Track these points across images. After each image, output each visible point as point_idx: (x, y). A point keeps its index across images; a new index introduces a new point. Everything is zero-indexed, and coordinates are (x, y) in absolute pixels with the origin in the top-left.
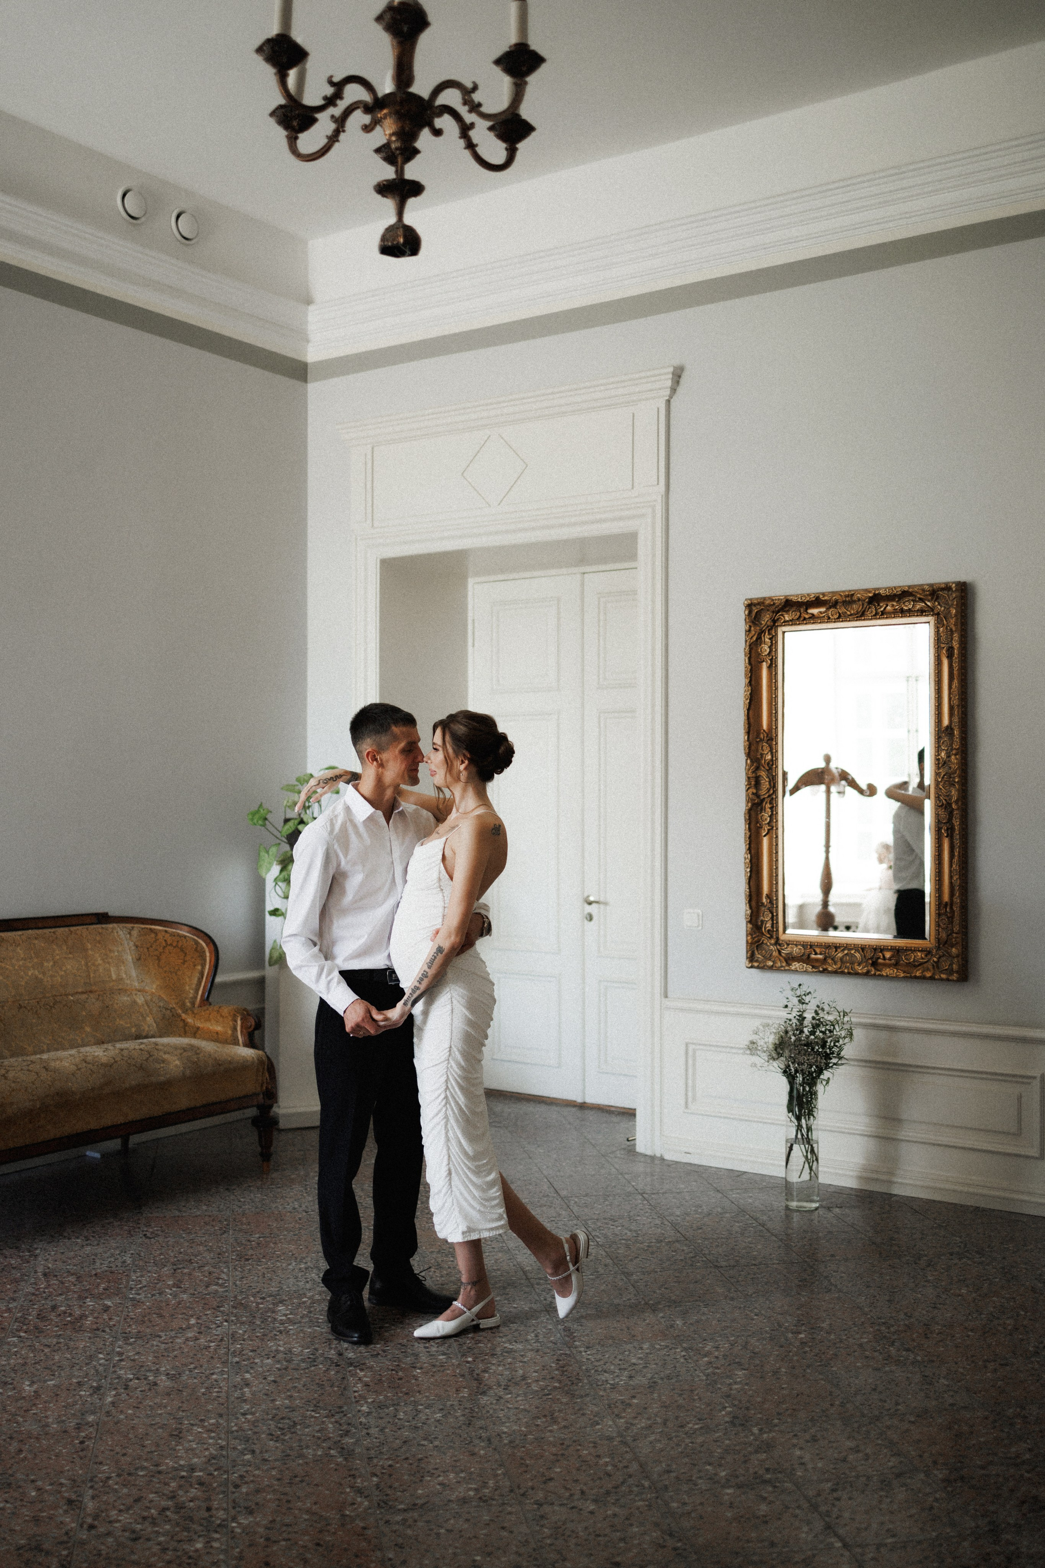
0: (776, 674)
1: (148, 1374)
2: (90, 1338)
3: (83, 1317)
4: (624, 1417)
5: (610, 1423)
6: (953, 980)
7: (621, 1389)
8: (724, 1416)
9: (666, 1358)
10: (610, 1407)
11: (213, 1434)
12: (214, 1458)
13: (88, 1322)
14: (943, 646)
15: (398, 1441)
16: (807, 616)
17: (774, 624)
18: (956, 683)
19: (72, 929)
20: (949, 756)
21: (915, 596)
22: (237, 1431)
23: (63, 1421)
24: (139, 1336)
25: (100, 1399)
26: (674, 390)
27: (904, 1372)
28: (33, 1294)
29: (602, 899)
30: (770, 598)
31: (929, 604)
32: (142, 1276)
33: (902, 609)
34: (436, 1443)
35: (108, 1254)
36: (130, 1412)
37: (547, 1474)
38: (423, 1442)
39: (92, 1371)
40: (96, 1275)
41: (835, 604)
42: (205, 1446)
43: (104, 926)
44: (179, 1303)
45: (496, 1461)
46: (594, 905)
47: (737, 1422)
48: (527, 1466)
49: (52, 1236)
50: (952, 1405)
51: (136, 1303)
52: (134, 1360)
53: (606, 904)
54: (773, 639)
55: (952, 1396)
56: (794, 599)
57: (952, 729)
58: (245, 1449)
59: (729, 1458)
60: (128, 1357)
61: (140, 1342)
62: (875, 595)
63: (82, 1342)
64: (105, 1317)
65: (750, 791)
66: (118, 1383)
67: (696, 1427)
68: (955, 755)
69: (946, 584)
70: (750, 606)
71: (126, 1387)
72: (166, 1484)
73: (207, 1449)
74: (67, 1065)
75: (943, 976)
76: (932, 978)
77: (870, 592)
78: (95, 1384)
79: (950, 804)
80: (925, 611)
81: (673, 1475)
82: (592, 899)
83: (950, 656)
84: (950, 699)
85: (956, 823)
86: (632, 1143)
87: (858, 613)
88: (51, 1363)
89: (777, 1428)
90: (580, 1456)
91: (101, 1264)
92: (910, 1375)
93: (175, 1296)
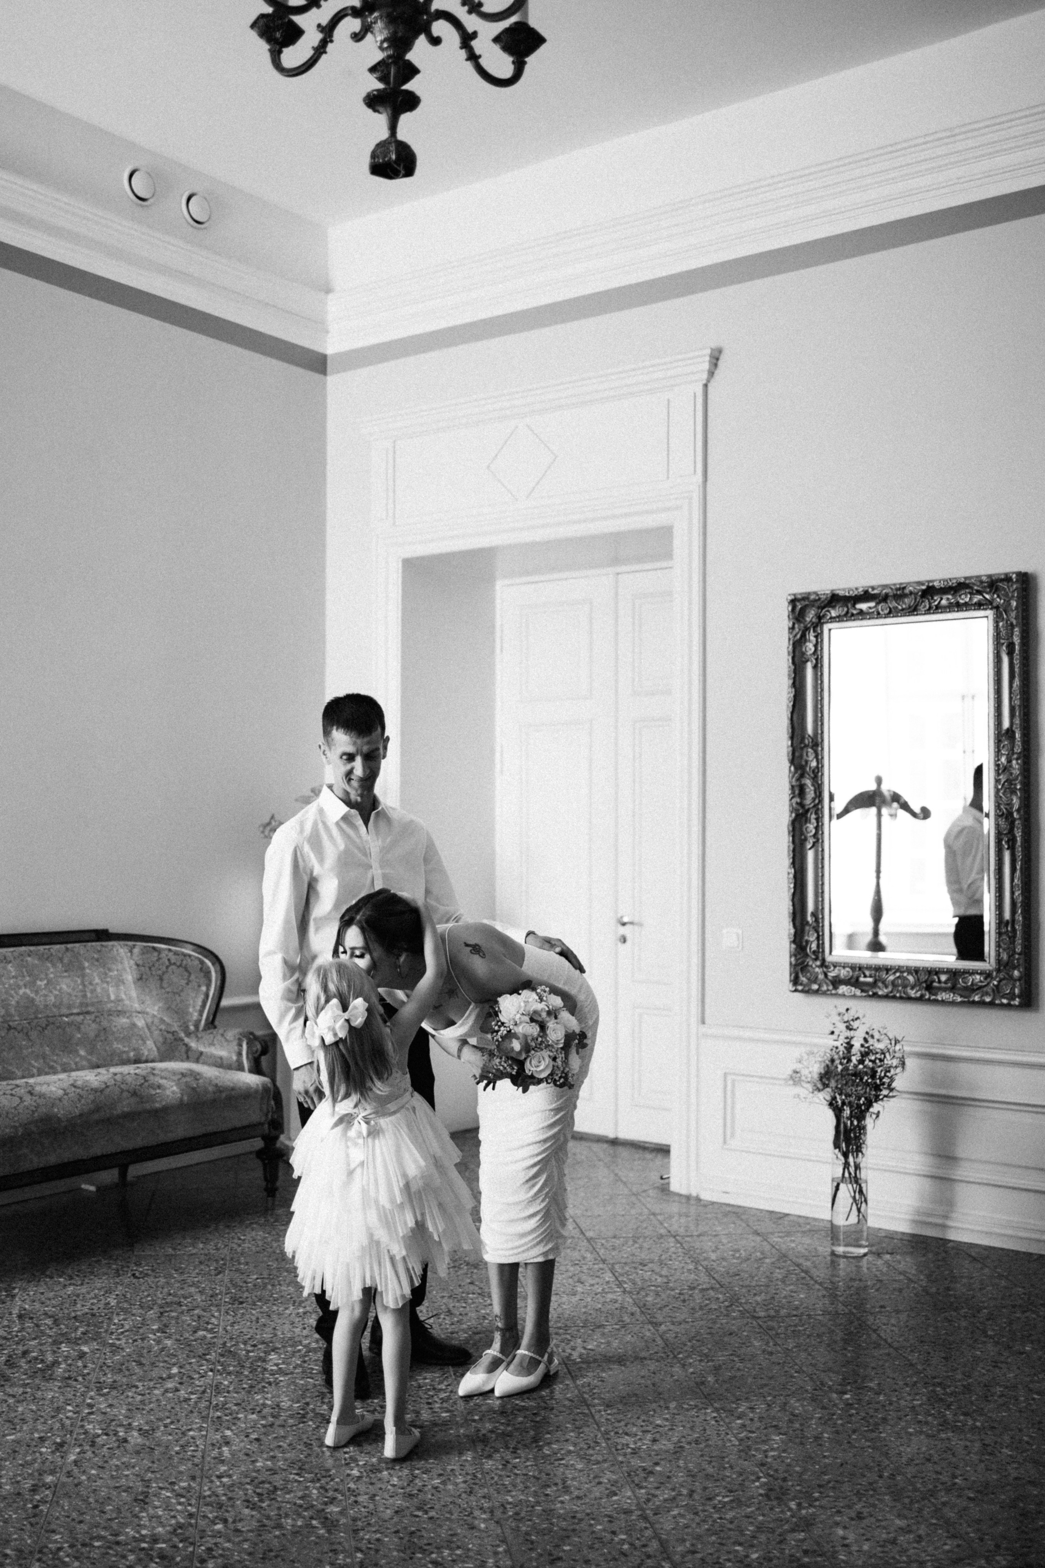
0: (822, 674)
1: (119, 1429)
2: (60, 1388)
3: (56, 1363)
4: (646, 1487)
5: (629, 1494)
6: (1015, 1006)
7: (643, 1455)
8: (757, 1487)
9: (695, 1419)
10: (629, 1475)
11: (182, 1500)
12: (181, 1528)
13: (60, 1370)
14: (1002, 641)
15: (388, 1511)
16: (855, 612)
17: (820, 621)
18: (1017, 682)
19: (69, 946)
20: (1009, 761)
21: (972, 588)
22: (209, 1496)
23: (18, 1482)
24: (113, 1387)
25: (62, 1457)
26: (711, 374)
27: (961, 1440)
28: (5, 1338)
29: (636, 920)
30: (816, 593)
31: (987, 596)
32: (125, 1320)
33: (958, 602)
34: (432, 1513)
35: (92, 1295)
36: (93, 1472)
37: (554, 1552)
38: (417, 1513)
39: (58, 1425)
40: (75, 1317)
41: (885, 598)
42: (172, 1514)
43: (104, 943)
44: (163, 1350)
45: (498, 1535)
46: (627, 927)
47: (773, 1495)
48: (532, 1542)
49: (33, 1275)
50: (1016, 1479)
51: (115, 1349)
52: (105, 1413)
53: (640, 925)
54: (819, 636)
55: (1016, 1468)
56: (841, 593)
57: (1014, 733)
58: (216, 1517)
59: (763, 1538)
60: (99, 1409)
61: (114, 1393)
62: (929, 588)
63: (51, 1392)
64: (80, 1364)
65: (794, 801)
66: (84, 1440)
67: (726, 1499)
68: (1017, 759)
69: (1006, 574)
70: (793, 602)
71: (93, 1444)
72: (124, 1557)
73: (174, 1517)
74: (54, 1089)
75: (1005, 1001)
76: (992, 1004)
77: (923, 584)
78: (58, 1440)
79: (1011, 814)
80: (983, 605)
81: (699, 1556)
82: (625, 920)
83: (1010, 653)
84: (1011, 699)
85: (1018, 834)
86: (666, 1181)
87: (910, 607)
88: (13, 1415)
89: (817, 1503)
90: (593, 1532)
91: (83, 1306)
92: (968, 1444)
93: (158, 1342)
